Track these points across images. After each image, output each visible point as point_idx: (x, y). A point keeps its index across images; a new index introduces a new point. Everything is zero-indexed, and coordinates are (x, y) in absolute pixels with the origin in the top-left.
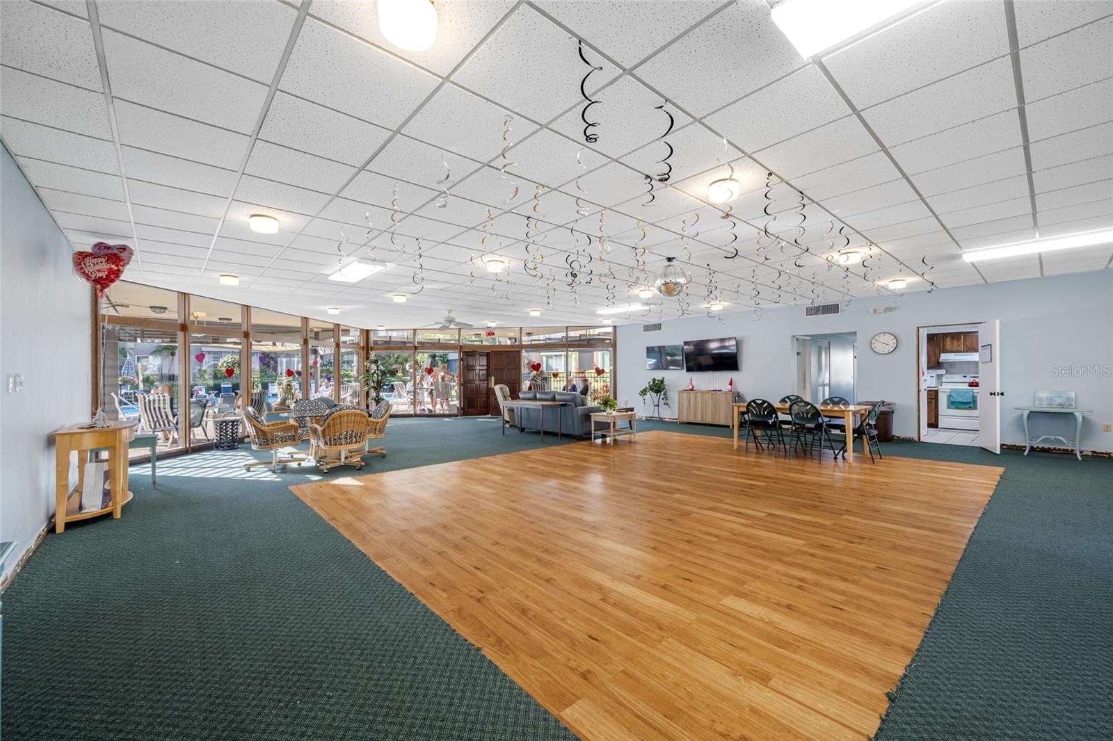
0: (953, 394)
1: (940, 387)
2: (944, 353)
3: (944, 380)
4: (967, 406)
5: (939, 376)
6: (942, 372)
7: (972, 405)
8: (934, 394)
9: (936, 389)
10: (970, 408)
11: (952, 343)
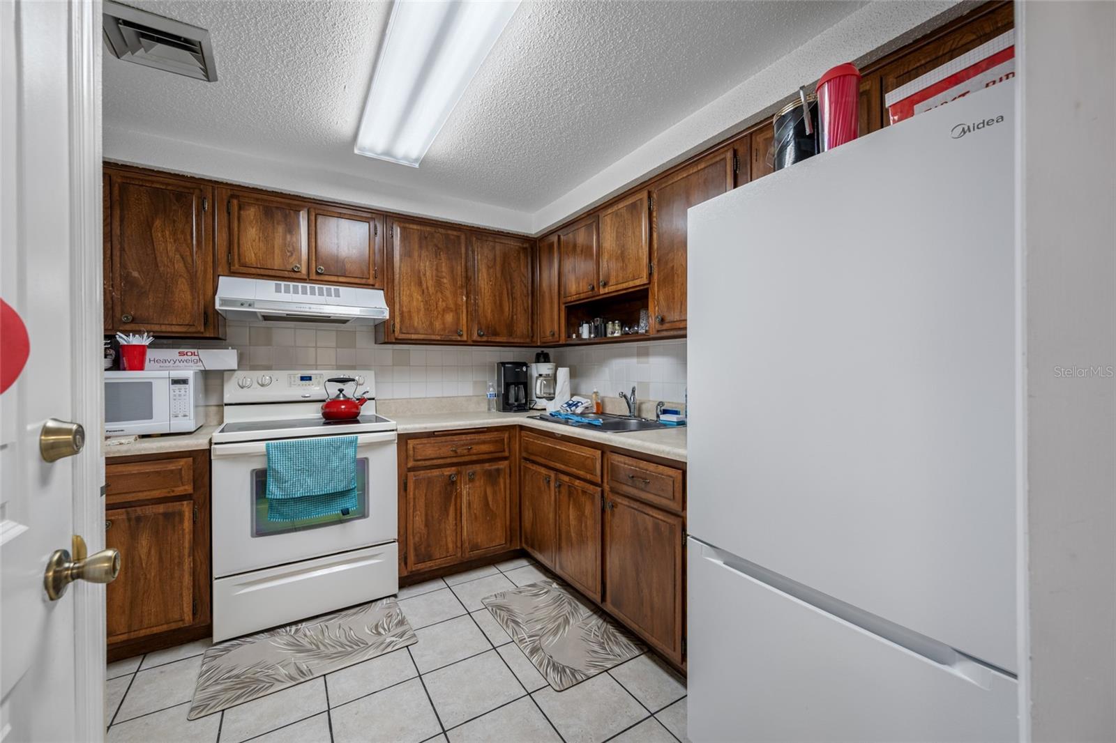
0: (281, 465)
1: (217, 436)
2: (232, 273)
3: (231, 393)
4: (335, 511)
5: (212, 380)
6: (223, 359)
7: (350, 503)
8: (187, 475)
9: (198, 443)
10: (345, 516)
11: (267, 239)
